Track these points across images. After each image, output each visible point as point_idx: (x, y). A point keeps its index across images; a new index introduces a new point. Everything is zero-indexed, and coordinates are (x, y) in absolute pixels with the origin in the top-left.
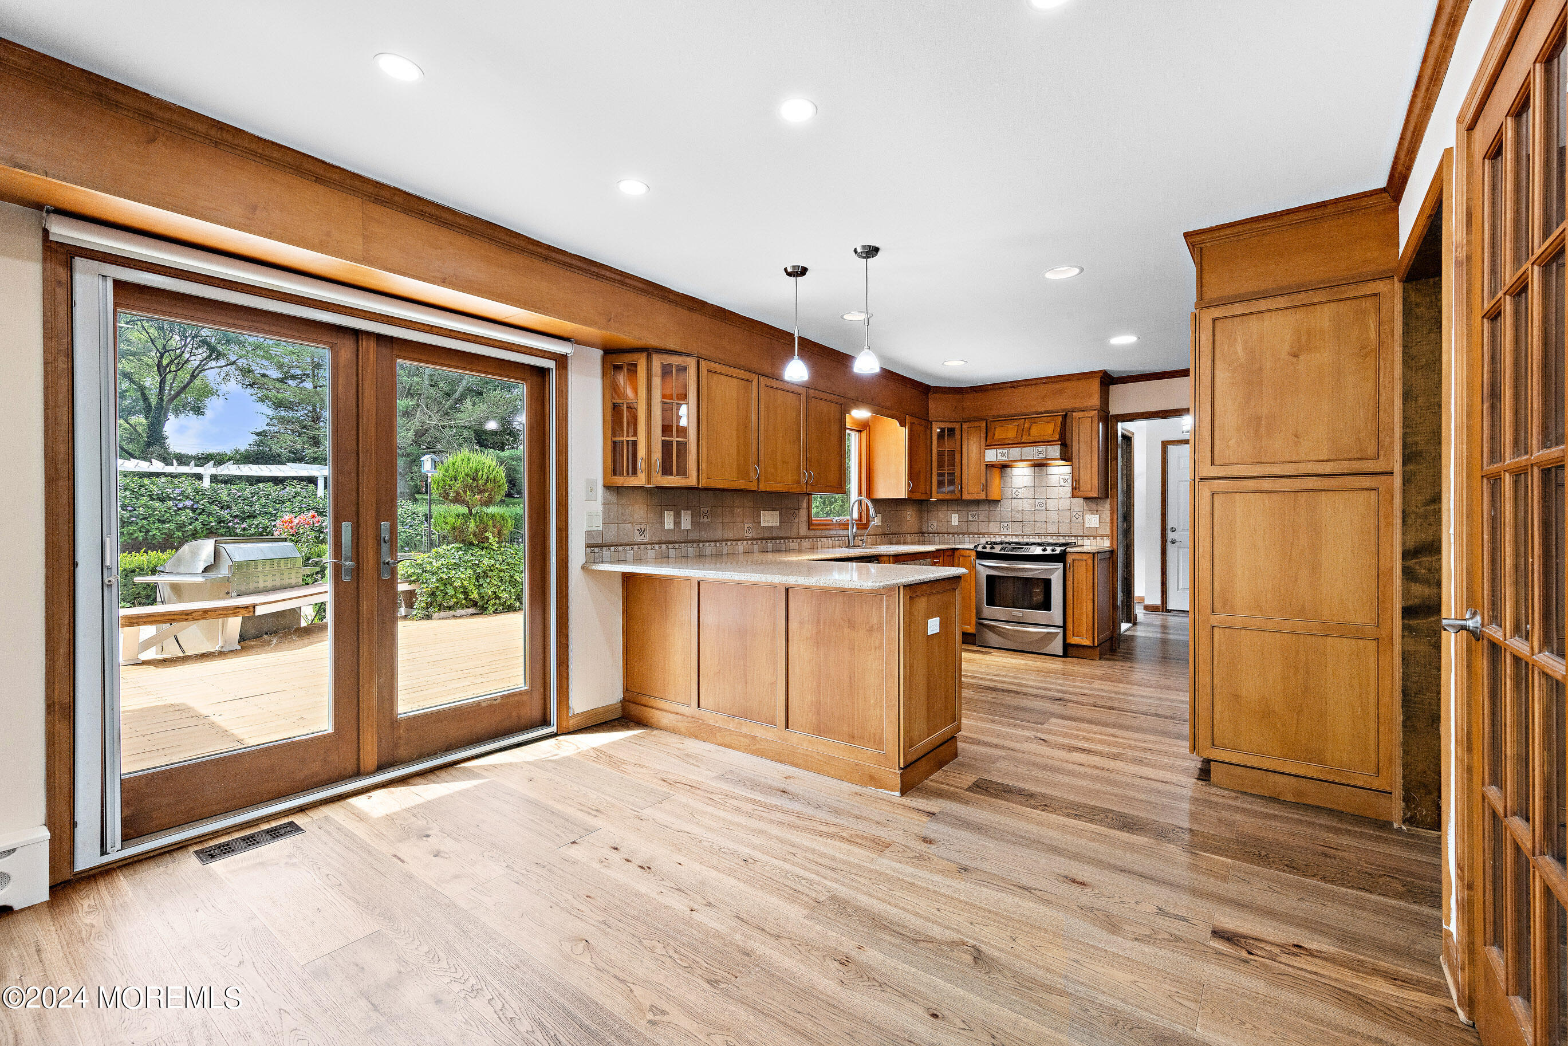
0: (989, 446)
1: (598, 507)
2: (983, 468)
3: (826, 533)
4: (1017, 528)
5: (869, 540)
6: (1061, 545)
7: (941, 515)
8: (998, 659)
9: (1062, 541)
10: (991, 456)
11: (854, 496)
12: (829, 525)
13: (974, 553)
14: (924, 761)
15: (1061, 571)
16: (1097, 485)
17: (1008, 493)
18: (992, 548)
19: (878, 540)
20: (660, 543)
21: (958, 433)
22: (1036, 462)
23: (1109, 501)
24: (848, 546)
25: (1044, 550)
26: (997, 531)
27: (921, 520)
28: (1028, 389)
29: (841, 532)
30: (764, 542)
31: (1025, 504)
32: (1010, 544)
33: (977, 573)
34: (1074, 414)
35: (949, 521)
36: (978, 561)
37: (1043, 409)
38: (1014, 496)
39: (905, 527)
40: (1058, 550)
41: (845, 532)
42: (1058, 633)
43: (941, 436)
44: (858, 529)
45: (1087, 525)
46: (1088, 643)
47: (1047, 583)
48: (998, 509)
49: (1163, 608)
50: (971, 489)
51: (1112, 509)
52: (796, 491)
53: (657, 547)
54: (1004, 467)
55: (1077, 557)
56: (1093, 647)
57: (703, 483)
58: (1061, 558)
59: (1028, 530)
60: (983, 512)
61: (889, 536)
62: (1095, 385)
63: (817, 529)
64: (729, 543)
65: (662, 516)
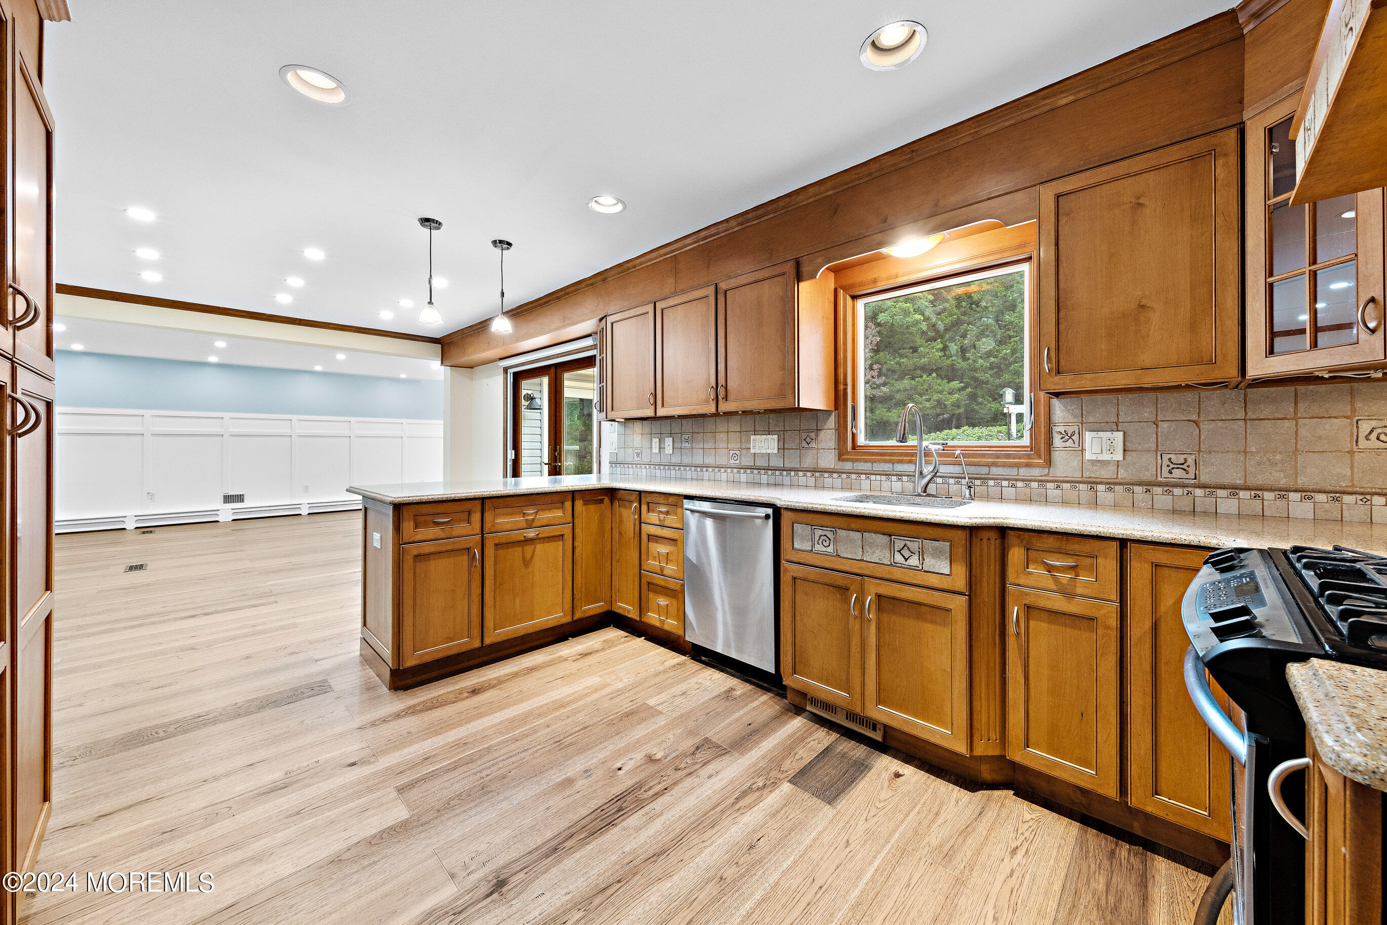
20: (650, 464)
30: (756, 472)
53: (648, 467)
65: (651, 442)
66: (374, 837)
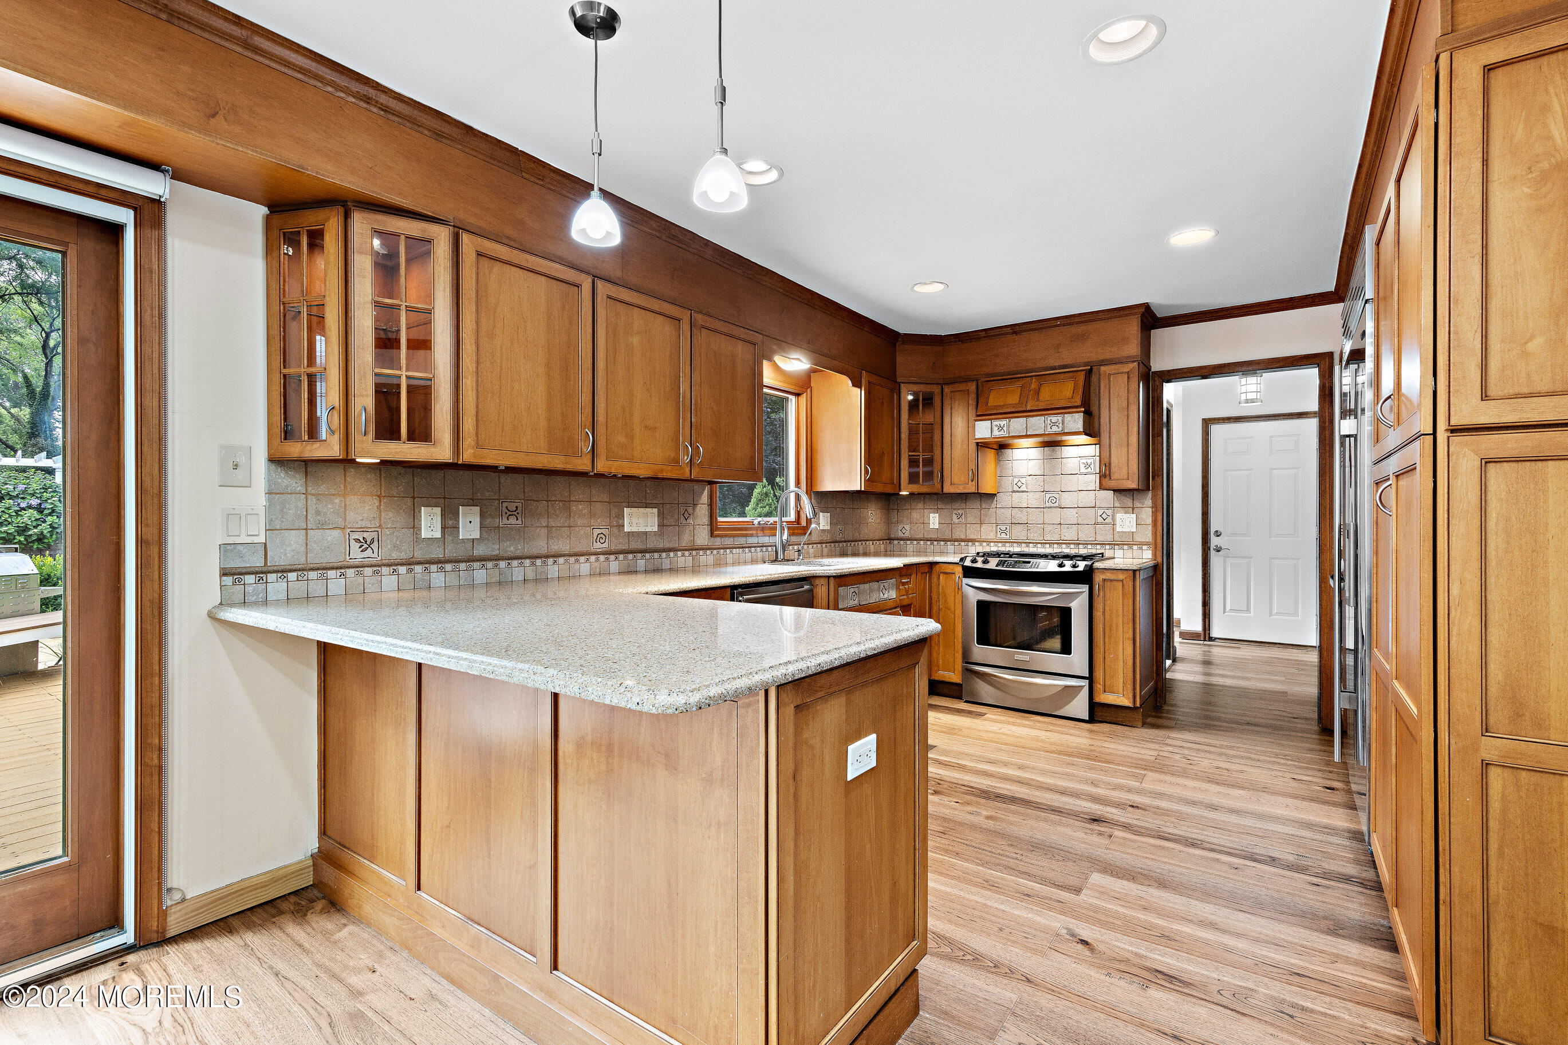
0: (981, 416)
1: (253, 500)
2: (973, 447)
3: (741, 541)
4: (1019, 533)
5: (811, 551)
6: (1084, 558)
7: (915, 515)
8: (995, 727)
9: (1083, 551)
10: (984, 430)
12: (746, 529)
13: (959, 570)
15: (1086, 596)
16: (1136, 470)
17: (1007, 484)
18: (985, 562)
19: (825, 550)
20: (409, 563)
21: (937, 400)
22: (1046, 439)
23: (1150, 494)
24: (775, 561)
25: (1061, 565)
26: (991, 536)
27: (888, 522)
28: (1036, 336)
29: (766, 540)
30: (630, 556)
31: (1032, 499)
32: (1011, 556)
33: (964, 597)
34: (1103, 368)
35: (925, 524)
36: (966, 581)
37: (1057, 363)
38: (1016, 488)
39: (865, 532)
40: (1082, 566)
41: (772, 540)
42: (1082, 687)
43: (913, 406)
44: (790, 535)
45: (1118, 529)
46: (1126, 702)
47: (1065, 614)
48: (994, 506)
49: (1206, 635)
50: (955, 480)
51: (1154, 507)
52: (670, 475)
53: (402, 570)
54: (1001, 446)
55: (1108, 576)
56: (1134, 709)
57: (468, 456)
58: (1085, 577)
59: (1035, 536)
60: (972, 512)
61: (842, 546)
62: (1133, 327)
63: (726, 536)
64: (561, 560)
65: (415, 515)
66: (1128, 880)
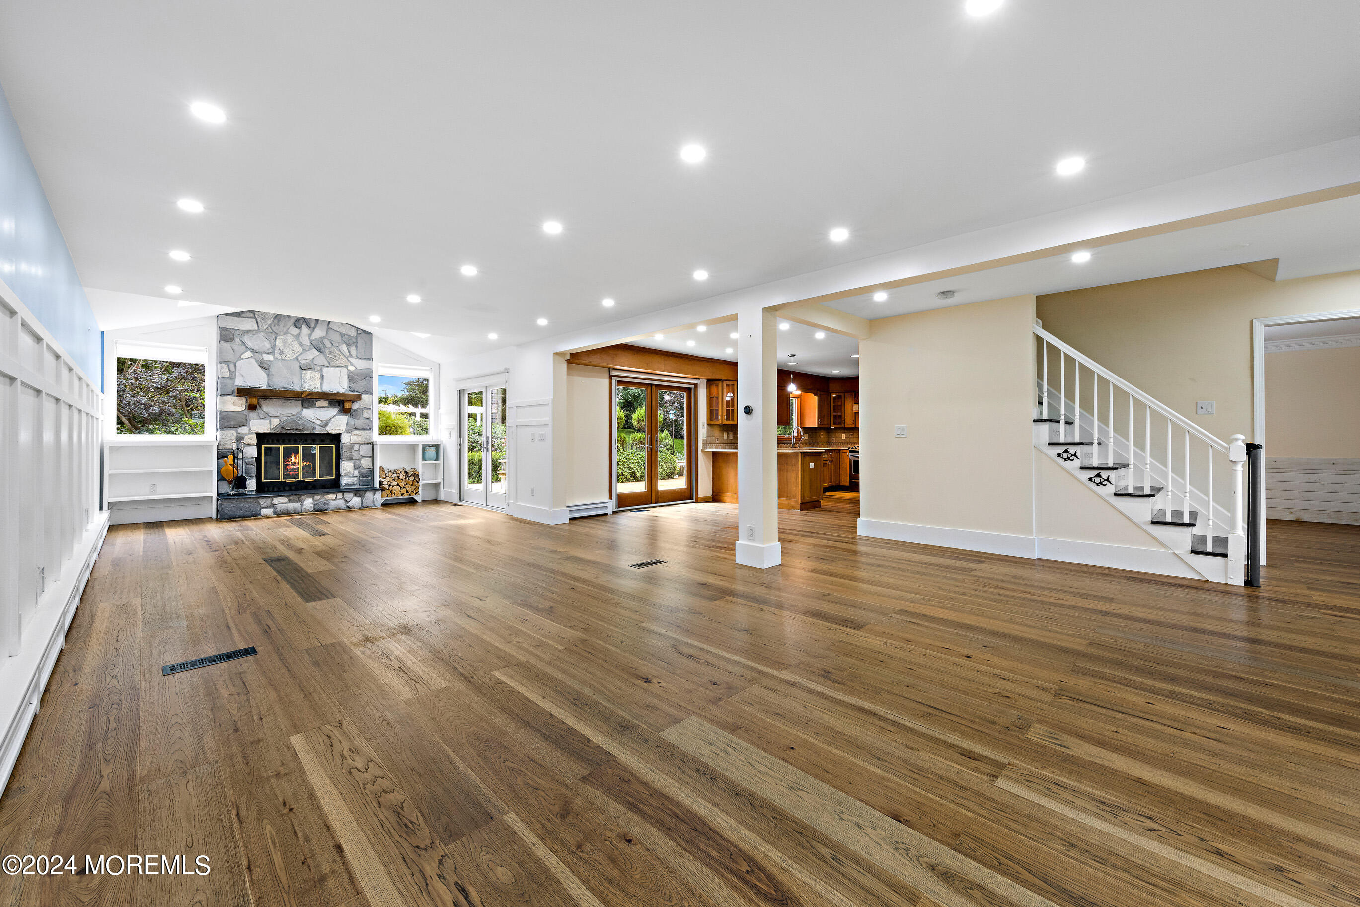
1: (705, 431)
7: (837, 435)
11: (795, 425)
13: (848, 451)
14: (809, 504)
21: (843, 397)
27: (828, 437)
29: (789, 441)
33: (849, 459)
35: (840, 437)
36: (850, 454)
39: (820, 440)
43: (834, 400)
44: (796, 440)
